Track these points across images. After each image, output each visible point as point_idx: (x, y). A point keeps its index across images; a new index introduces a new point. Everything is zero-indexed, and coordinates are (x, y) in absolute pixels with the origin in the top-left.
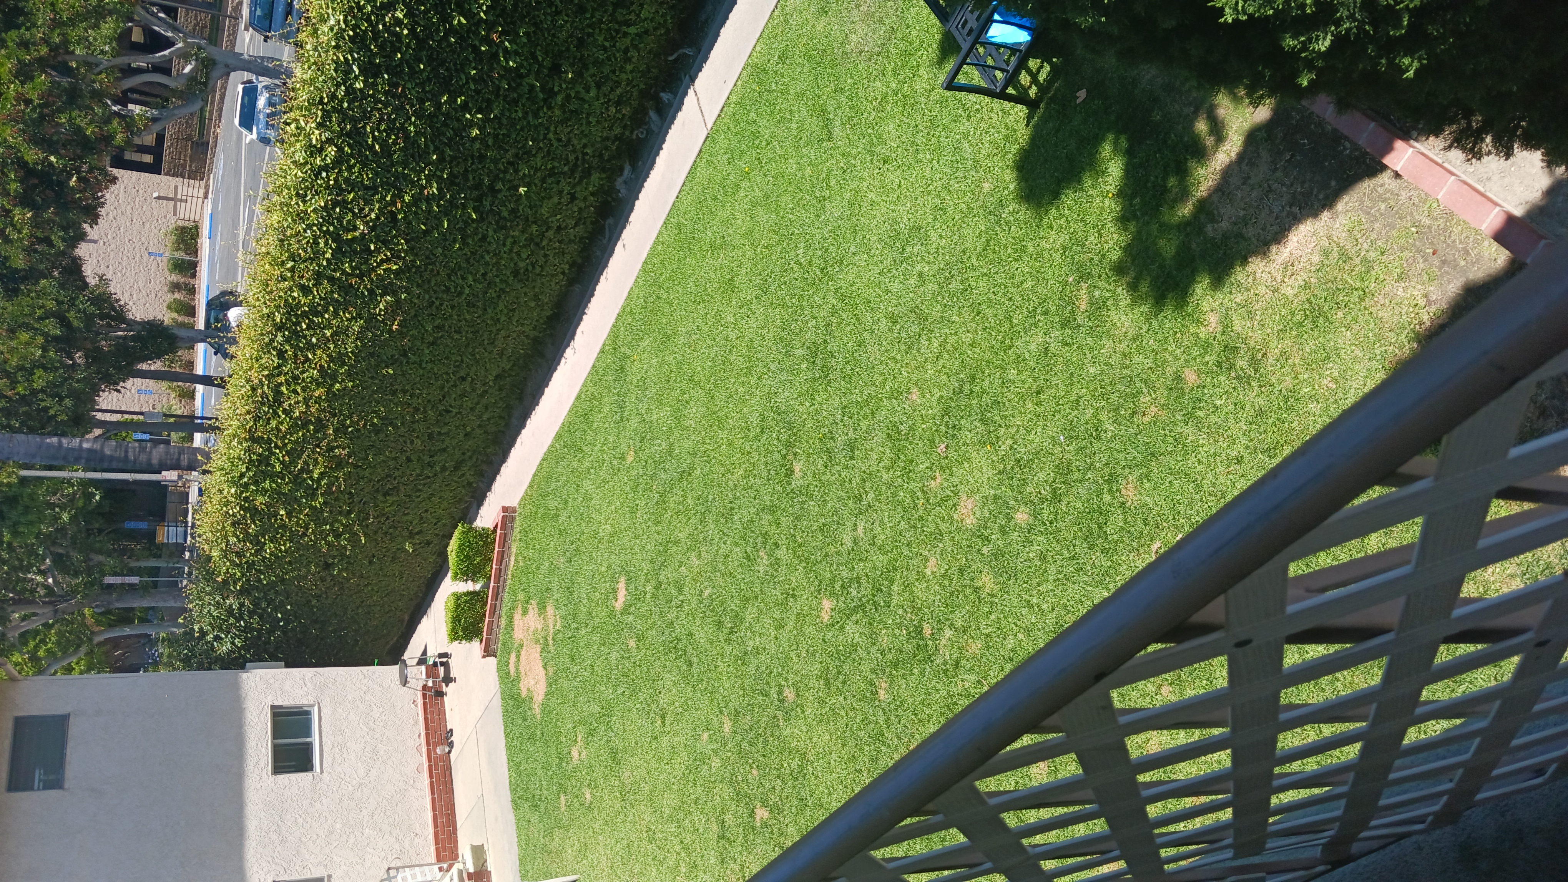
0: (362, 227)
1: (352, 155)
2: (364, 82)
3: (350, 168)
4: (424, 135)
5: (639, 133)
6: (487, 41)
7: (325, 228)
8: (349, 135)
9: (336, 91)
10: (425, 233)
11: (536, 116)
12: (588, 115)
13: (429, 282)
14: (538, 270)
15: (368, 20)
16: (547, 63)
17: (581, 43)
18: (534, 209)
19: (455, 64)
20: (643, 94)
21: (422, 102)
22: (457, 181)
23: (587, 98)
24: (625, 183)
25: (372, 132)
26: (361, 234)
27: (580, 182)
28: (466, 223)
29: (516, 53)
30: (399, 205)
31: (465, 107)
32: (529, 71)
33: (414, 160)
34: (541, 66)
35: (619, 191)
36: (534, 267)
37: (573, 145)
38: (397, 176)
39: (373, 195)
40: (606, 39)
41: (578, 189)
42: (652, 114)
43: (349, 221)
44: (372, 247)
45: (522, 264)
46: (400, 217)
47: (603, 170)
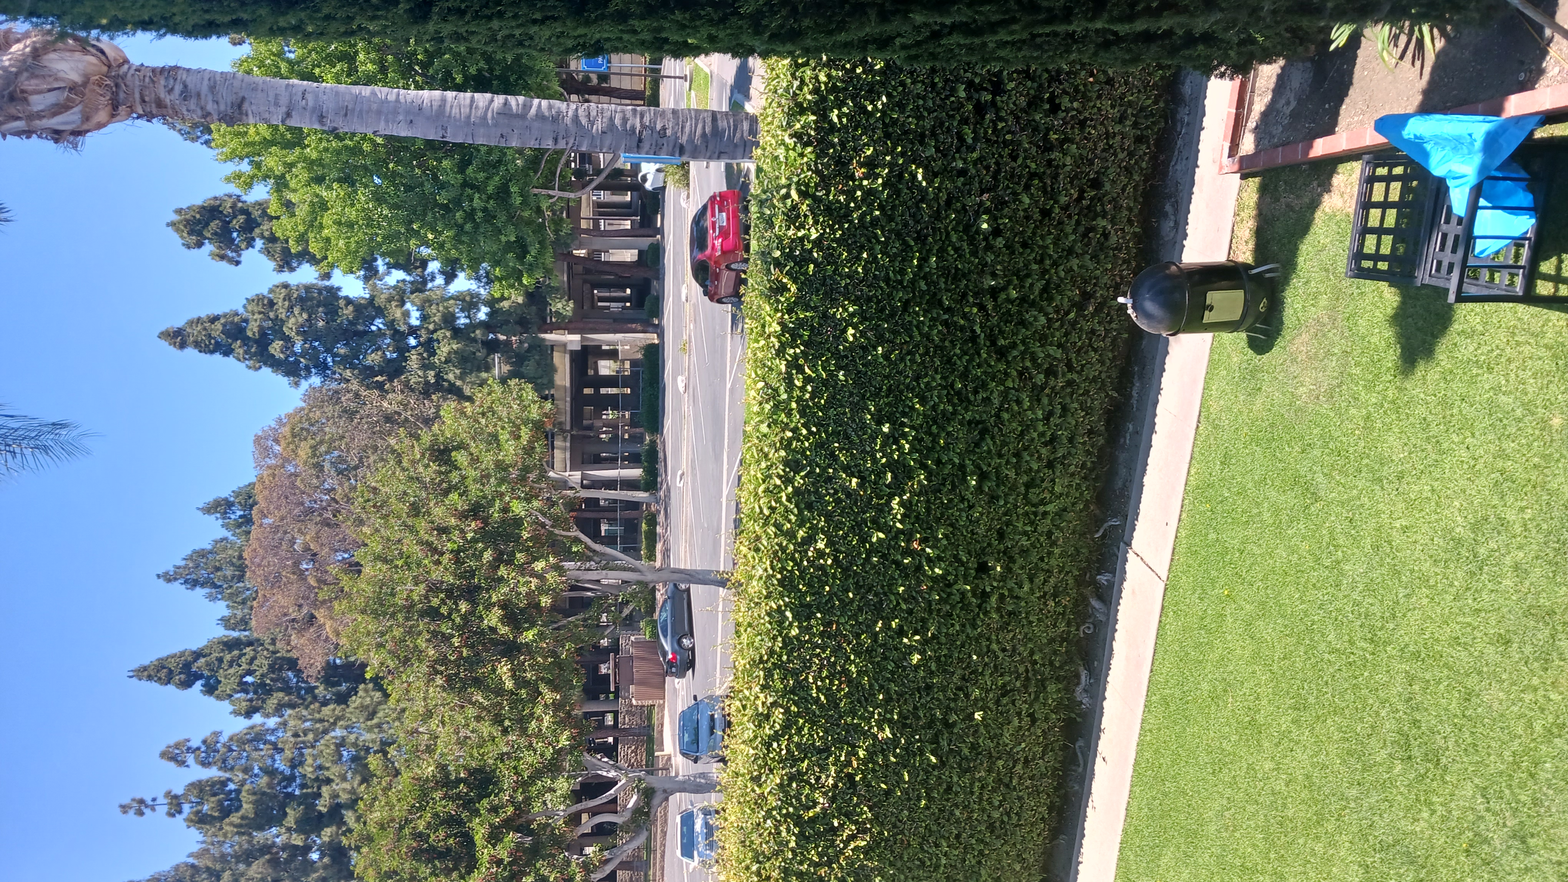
0: (821, 800)
1: (798, 715)
2: (799, 627)
3: (800, 730)
4: (866, 673)
5: (1086, 629)
6: (908, 552)
7: (784, 811)
8: (792, 692)
9: (774, 645)
10: (888, 793)
11: (974, 627)
12: (1027, 613)
13: (901, 858)
14: (1015, 819)
15: (793, 559)
16: (973, 564)
17: (1001, 535)
18: (995, 741)
19: (883, 587)
20: (1080, 582)
21: (858, 636)
22: (908, 722)
23: (1021, 595)
24: (1085, 691)
25: (815, 682)
26: (822, 809)
27: (1037, 698)
28: (926, 772)
29: (939, 558)
30: (855, 764)
31: (901, 632)
32: (956, 576)
33: (861, 706)
34: (967, 569)
35: (1081, 703)
36: (1010, 817)
37: (1019, 654)
38: (848, 728)
39: (827, 758)
40: (1025, 524)
41: (1036, 706)
42: (1095, 603)
43: (807, 796)
44: (836, 824)
45: (996, 815)
46: (857, 778)
47: (1058, 679)
